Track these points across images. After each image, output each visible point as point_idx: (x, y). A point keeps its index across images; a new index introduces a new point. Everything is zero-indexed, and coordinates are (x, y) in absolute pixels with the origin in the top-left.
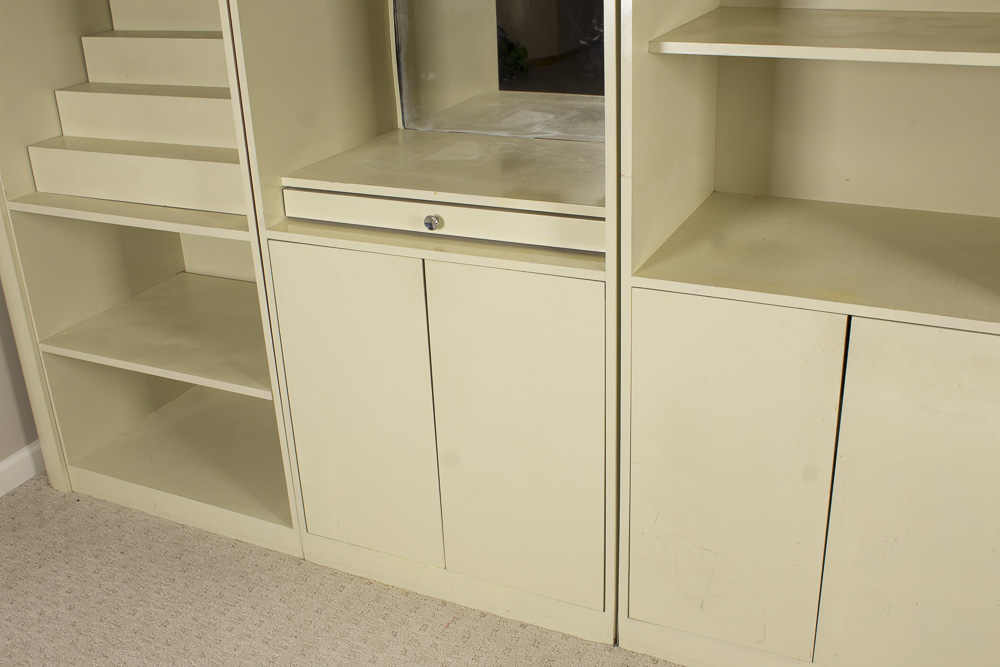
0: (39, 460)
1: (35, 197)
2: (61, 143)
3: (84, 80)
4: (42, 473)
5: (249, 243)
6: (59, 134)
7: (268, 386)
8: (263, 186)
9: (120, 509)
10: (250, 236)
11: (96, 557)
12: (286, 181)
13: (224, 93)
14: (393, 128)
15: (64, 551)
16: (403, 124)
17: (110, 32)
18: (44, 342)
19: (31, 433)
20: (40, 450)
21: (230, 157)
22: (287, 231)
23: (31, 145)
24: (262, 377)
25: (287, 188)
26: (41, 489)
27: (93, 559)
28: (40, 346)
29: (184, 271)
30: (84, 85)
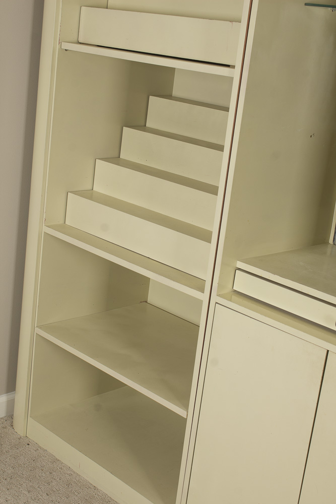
0: (11, 405)
1: (63, 228)
2: (89, 195)
3: (117, 156)
4: (10, 416)
5: (202, 301)
6: (91, 188)
7: (186, 406)
8: (223, 263)
9: (55, 460)
10: (204, 297)
11: (29, 492)
12: (240, 264)
13: (213, 190)
14: (325, 242)
15: (8, 479)
16: (334, 241)
17: (143, 127)
18: (40, 327)
19: (11, 386)
20: (14, 399)
21: (205, 236)
22: (230, 300)
23: (70, 192)
24: (183, 398)
25: (239, 269)
26: (6, 428)
27: (26, 493)
28: (37, 329)
29: (146, 302)
30: (116, 159)
